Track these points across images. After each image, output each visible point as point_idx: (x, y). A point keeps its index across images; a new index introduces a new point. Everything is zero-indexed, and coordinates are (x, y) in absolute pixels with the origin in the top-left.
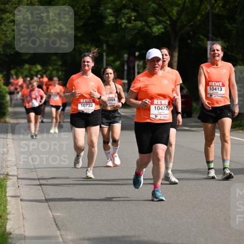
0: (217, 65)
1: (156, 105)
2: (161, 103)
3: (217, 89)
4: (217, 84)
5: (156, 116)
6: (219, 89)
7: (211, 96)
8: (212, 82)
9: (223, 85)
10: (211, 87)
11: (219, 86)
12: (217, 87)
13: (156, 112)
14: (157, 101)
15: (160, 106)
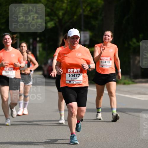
0: (107, 46)
1: (69, 73)
2: (73, 71)
3: (106, 62)
4: (107, 58)
5: (70, 82)
6: (108, 62)
7: (102, 66)
8: (103, 57)
9: (111, 60)
10: (103, 61)
11: (108, 60)
12: (106, 61)
13: (70, 79)
14: (70, 70)
15: (73, 74)
